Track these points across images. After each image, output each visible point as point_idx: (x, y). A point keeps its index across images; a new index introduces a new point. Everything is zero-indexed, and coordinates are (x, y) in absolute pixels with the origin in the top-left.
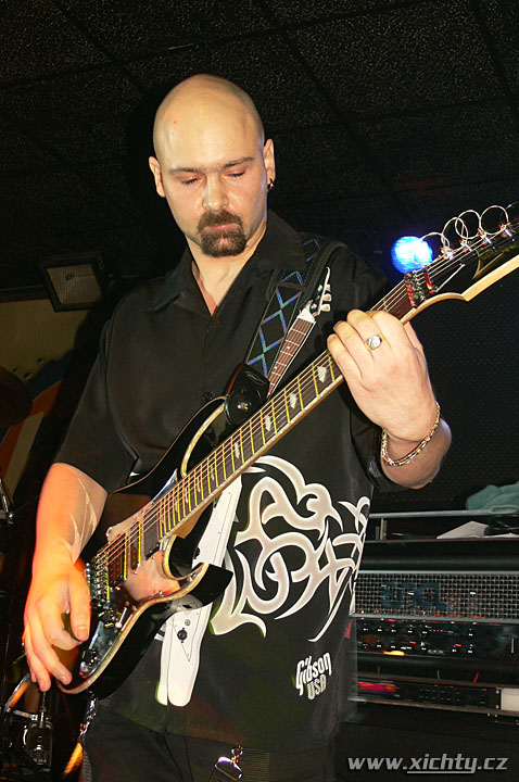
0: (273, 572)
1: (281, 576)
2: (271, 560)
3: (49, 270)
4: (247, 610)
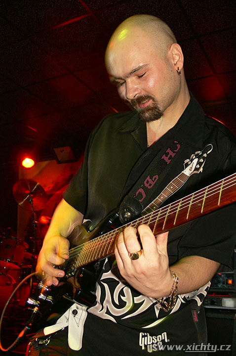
0: (124, 296)
1: (128, 299)
2: (124, 289)
3: (54, 149)
4: (108, 312)
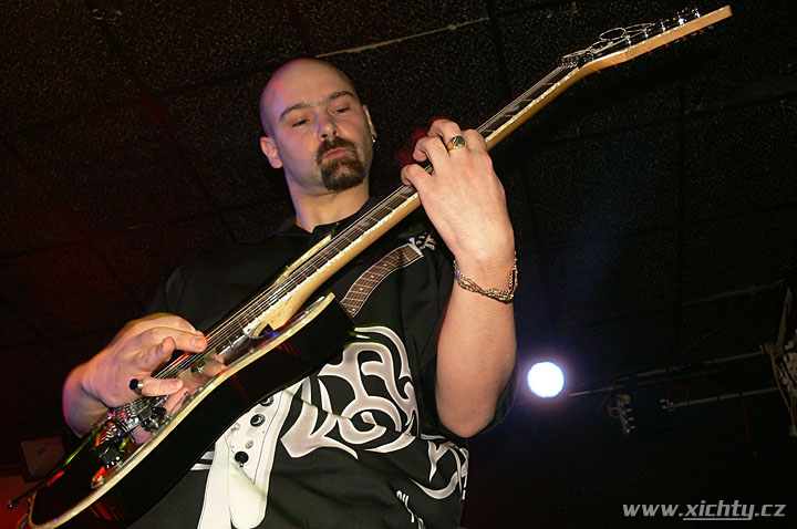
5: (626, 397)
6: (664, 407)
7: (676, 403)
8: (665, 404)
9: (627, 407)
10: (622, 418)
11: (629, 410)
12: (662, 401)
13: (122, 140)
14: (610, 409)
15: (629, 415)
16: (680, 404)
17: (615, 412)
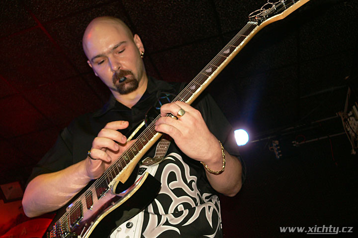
5: (277, 142)
6: (294, 145)
7: (299, 142)
8: (294, 143)
9: (277, 146)
10: (275, 152)
11: (278, 147)
12: (293, 142)
13: (30, 46)
14: (270, 148)
15: (278, 150)
16: (301, 143)
17: (272, 149)
